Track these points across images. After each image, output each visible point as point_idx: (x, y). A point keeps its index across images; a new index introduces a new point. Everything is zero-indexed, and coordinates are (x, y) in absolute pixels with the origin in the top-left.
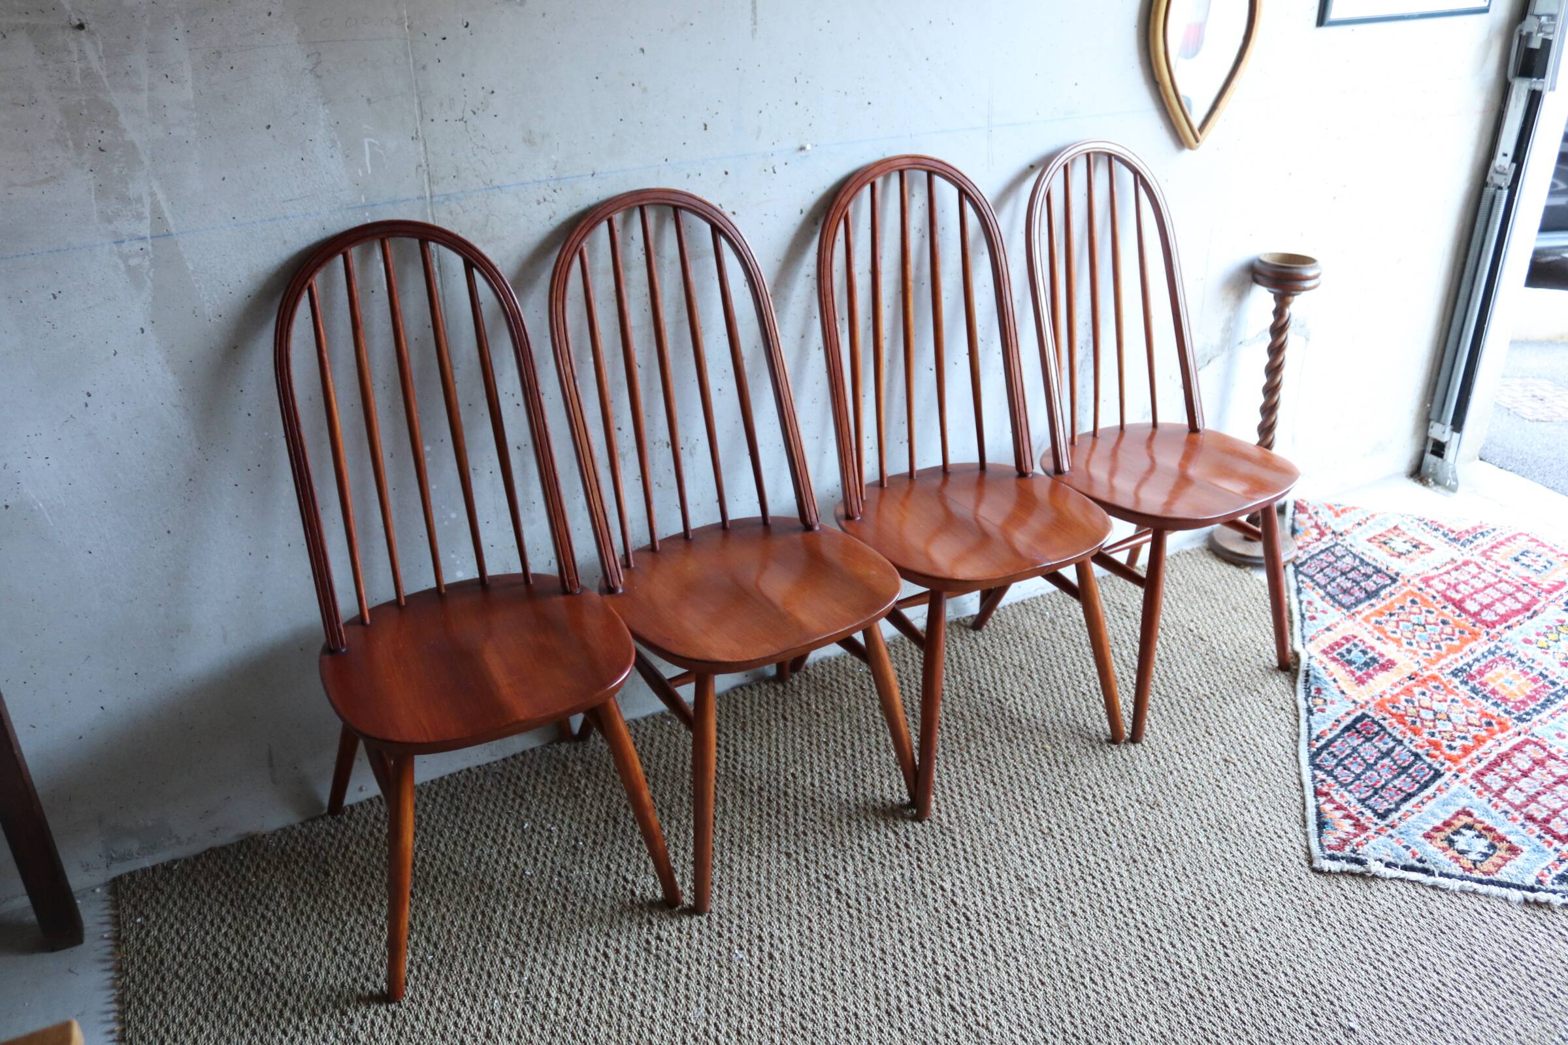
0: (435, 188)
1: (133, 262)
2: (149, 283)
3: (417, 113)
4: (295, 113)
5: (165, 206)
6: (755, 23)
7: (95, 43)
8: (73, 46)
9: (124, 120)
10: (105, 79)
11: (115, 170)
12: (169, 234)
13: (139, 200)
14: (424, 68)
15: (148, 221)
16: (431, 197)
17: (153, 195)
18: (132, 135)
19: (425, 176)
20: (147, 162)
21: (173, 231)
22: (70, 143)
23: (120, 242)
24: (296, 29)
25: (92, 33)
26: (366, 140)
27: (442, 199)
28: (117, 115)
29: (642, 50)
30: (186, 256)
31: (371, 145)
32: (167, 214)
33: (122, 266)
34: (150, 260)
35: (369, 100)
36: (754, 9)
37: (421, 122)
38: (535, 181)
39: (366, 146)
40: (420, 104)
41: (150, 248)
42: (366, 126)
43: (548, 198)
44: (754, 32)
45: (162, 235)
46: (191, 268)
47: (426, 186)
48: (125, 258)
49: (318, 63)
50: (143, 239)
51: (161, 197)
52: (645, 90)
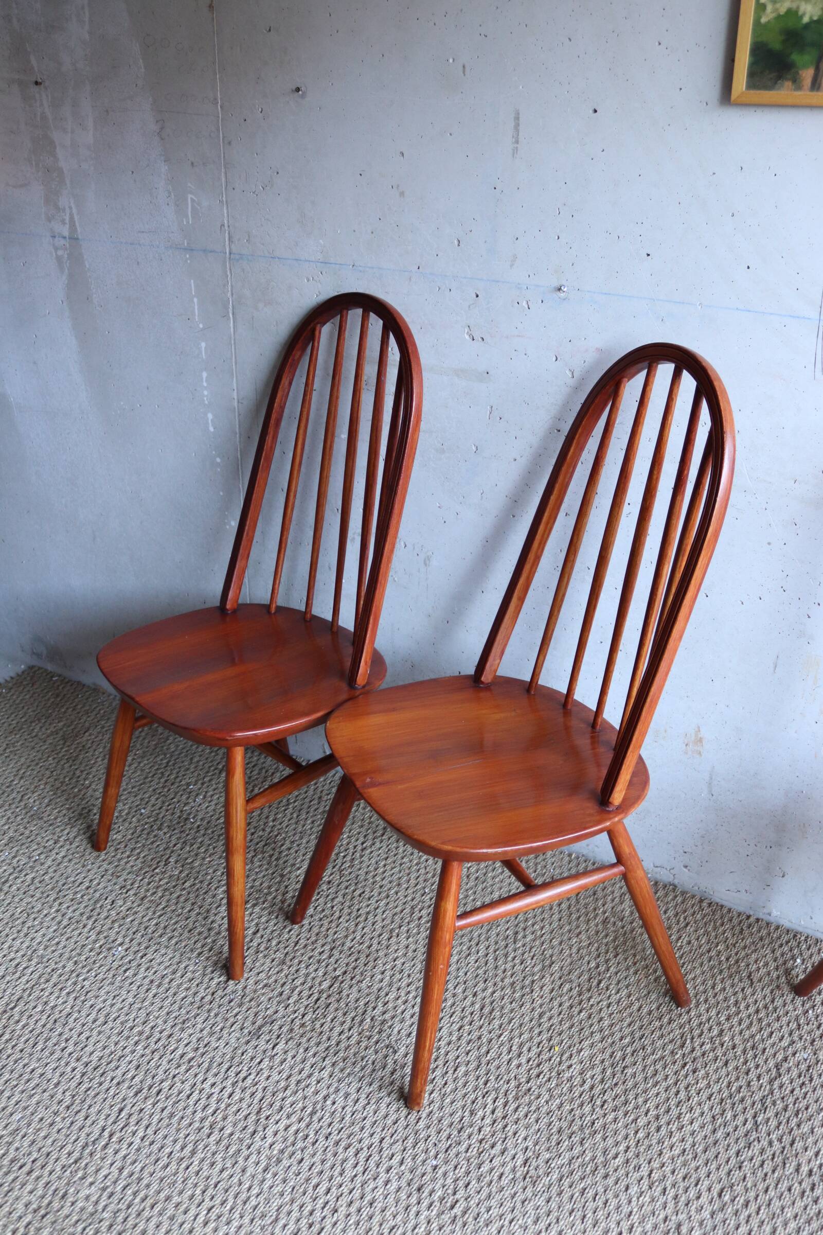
0: (233, 246)
1: (60, 253)
2: (66, 270)
3: (223, 179)
4: (148, 166)
5: (76, 218)
6: (517, 142)
7: (47, 96)
8: (37, 96)
9: (60, 152)
10: (51, 121)
11: (53, 186)
12: (77, 239)
13: (64, 210)
14: (230, 143)
15: (67, 226)
16: (230, 253)
17: (70, 208)
18: (62, 164)
19: (227, 235)
20: (68, 182)
21: (80, 237)
22: (34, 163)
23: (54, 237)
24: (151, 99)
25: (46, 88)
26: (190, 196)
27: (237, 257)
28: (55, 147)
29: (403, 154)
30: (85, 257)
31: (192, 199)
32: (77, 224)
33: (54, 254)
34: (68, 254)
35: (192, 163)
36: (517, 127)
37: (226, 188)
38: (306, 261)
39: (189, 200)
40: (226, 173)
41: (68, 245)
42: (189, 185)
43: (316, 278)
44: (516, 150)
45: (74, 239)
46: (87, 266)
47: (227, 243)
48: (56, 249)
49: (162, 128)
50: (65, 238)
51: (74, 211)
52: (402, 194)
